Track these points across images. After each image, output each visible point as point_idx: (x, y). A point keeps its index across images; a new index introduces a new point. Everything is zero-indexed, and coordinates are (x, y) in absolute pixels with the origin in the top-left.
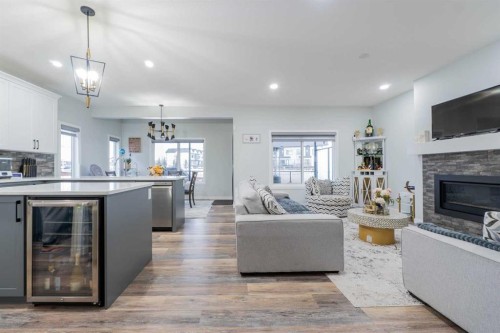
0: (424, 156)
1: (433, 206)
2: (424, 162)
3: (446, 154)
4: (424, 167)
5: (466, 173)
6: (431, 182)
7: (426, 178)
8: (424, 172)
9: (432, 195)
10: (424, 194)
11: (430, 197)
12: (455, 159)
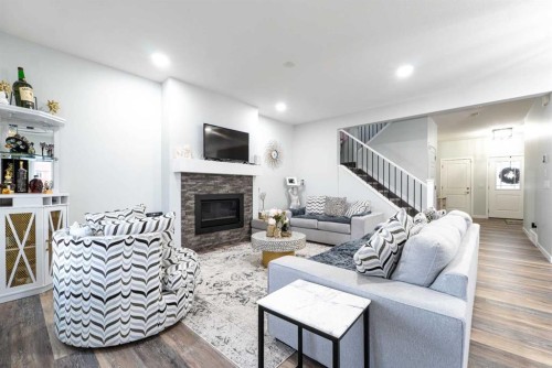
0: (183, 174)
1: (194, 228)
2: (182, 181)
3: (207, 175)
4: (183, 187)
5: (221, 192)
6: (191, 203)
7: (184, 199)
8: (182, 193)
9: (192, 217)
10: (183, 218)
11: (189, 220)
12: (213, 179)
